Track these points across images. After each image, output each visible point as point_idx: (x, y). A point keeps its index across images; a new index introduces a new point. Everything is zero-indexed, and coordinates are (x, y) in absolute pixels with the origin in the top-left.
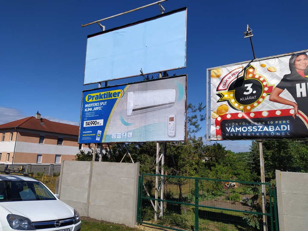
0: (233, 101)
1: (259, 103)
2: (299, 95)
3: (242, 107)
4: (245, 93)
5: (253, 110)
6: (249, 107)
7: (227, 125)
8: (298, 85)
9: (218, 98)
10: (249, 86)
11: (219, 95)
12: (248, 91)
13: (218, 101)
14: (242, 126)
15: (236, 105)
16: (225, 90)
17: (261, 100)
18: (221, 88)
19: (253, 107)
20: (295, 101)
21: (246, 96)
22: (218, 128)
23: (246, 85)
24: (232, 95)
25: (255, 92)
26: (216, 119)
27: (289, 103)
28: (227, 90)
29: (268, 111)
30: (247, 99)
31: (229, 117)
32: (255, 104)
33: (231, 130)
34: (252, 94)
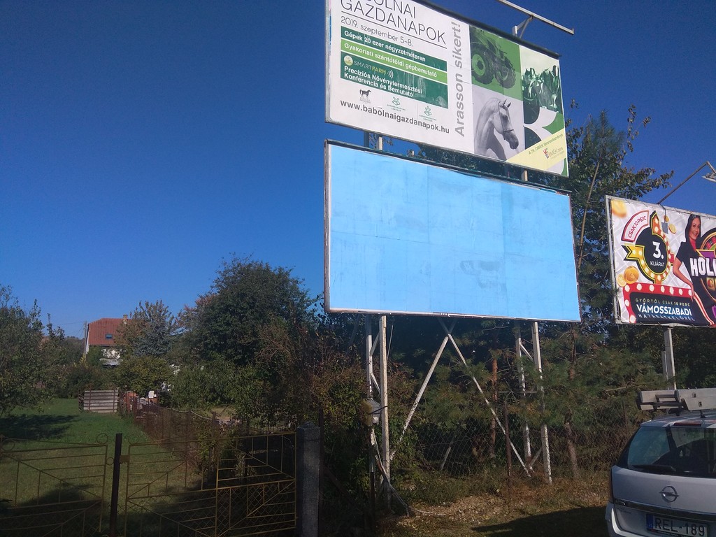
5: (664, 283)
6: (659, 278)
7: (637, 300)
9: (625, 254)
14: (654, 304)
16: (632, 241)
18: (626, 237)
20: (690, 280)
24: (641, 253)
27: (687, 281)
28: (634, 243)
29: (674, 288)
31: (639, 287)
33: (643, 308)
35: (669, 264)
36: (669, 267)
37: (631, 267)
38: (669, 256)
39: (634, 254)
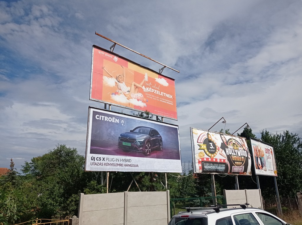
0: (206, 150)
1: (216, 154)
2: (227, 154)
3: (210, 155)
4: (210, 147)
5: (215, 158)
7: (204, 164)
8: (226, 149)
9: (199, 147)
10: (211, 144)
11: (198, 145)
12: (211, 147)
13: (199, 149)
14: (211, 166)
15: (208, 153)
16: (202, 143)
17: (216, 153)
18: (199, 141)
19: (214, 156)
20: (226, 156)
21: (211, 149)
22: (200, 165)
23: (210, 143)
25: (214, 148)
26: (199, 160)
29: (219, 159)
30: (212, 151)
31: (205, 159)
32: (215, 155)
33: (207, 167)
34: (213, 149)
35: (217, 150)
37: (201, 152)
38: (217, 148)
39: (202, 147)
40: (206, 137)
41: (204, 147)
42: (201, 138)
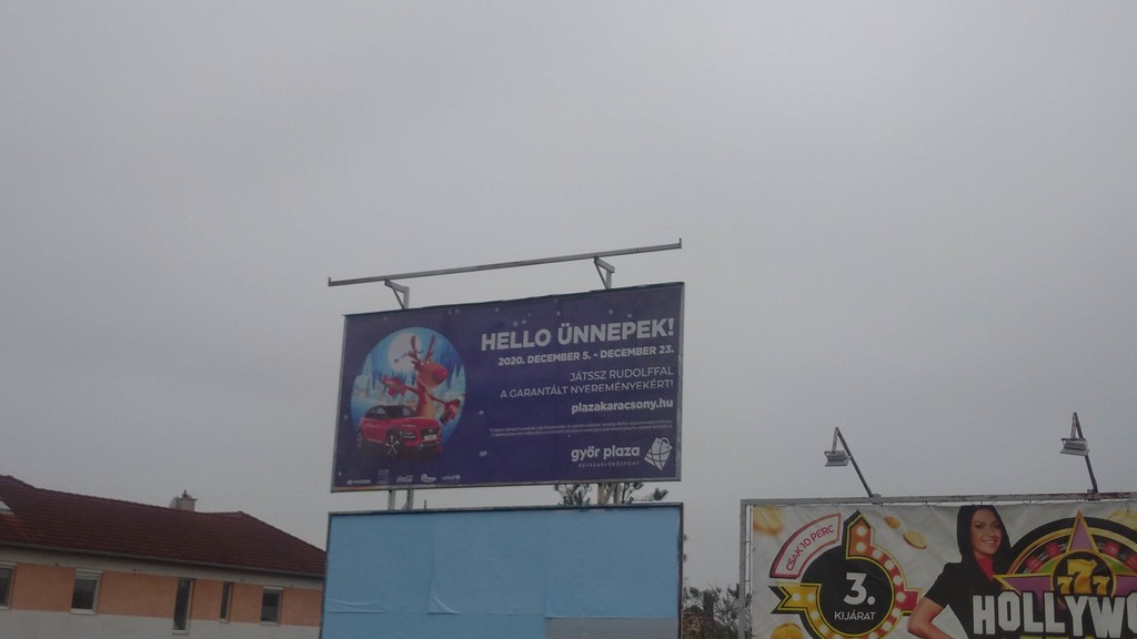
2: (978, 629)
8: (977, 600)
9: (775, 600)
24: (812, 597)
28: (799, 580)
35: (896, 612)
36: (893, 620)
37: (786, 625)
38: (901, 597)
39: (796, 599)
40: (832, 540)
41: (806, 597)
42: (798, 551)
